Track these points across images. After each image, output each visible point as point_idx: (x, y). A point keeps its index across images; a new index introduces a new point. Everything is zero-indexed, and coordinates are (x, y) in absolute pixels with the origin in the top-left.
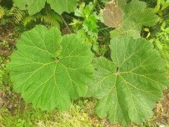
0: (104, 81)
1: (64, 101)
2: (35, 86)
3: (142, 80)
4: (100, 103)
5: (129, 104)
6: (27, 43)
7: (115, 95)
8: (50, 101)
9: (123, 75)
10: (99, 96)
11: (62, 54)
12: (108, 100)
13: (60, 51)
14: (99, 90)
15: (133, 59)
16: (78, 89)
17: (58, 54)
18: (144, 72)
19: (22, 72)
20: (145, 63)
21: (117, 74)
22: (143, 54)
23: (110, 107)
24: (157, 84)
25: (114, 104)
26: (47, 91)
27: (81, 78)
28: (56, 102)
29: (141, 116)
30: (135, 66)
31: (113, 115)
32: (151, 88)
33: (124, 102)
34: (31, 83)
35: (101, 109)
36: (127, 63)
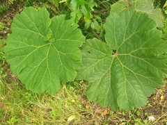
0: (98, 64)
1: (54, 84)
2: (28, 69)
3: (140, 64)
4: (91, 87)
5: (120, 90)
6: (20, 26)
7: (109, 78)
8: (41, 85)
9: (121, 57)
10: (91, 80)
12: (100, 83)
14: (91, 74)
15: (134, 40)
16: (67, 73)
17: (49, 37)
18: (143, 56)
19: (15, 56)
20: (146, 46)
21: (114, 56)
22: (143, 35)
23: (101, 92)
25: (106, 88)
26: (37, 76)
28: (46, 86)
29: (131, 104)
30: (135, 49)
31: (103, 100)
32: (150, 74)
33: (115, 87)
34: (24, 66)
35: (91, 93)
36: (126, 43)
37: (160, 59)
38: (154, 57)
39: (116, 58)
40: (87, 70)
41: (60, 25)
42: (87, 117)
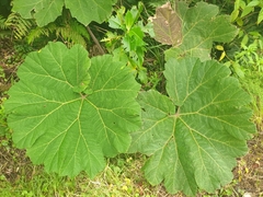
0: (156, 128)
1: (95, 160)
2: (48, 137)
3: (214, 126)
4: (151, 162)
5: (196, 161)
6: (35, 70)
7: (173, 148)
8: (73, 162)
9: (185, 118)
10: (149, 151)
11: (90, 86)
12: (163, 156)
13: (88, 82)
14: (149, 142)
15: (201, 92)
16: (116, 140)
17: (84, 86)
18: (218, 112)
19: (27, 115)
20: (219, 99)
21: (175, 117)
22: (214, 85)
23: (166, 168)
24: (238, 131)
25: (173, 163)
26: (67, 146)
27: (120, 124)
28: (82, 163)
29: (214, 180)
30: (203, 104)
31: (172, 180)
32: (229, 136)
33: (188, 158)
34: (42, 133)
35: (152, 171)
36: (191, 98)
37: (241, 112)
38: (234, 110)
39: (178, 119)
40: (143, 137)
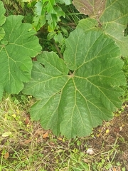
0: (50, 82)
3: (94, 92)
4: (37, 105)
5: (67, 115)
7: (58, 99)
9: (76, 80)
10: (39, 97)
12: (48, 103)
13: (3, 35)
14: (41, 90)
15: (94, 64)
17: (1, 38)
18: (99, 83)
20: (104, 74)
21: (70, 77)
22: (104, 61)
23: (46, 112)
24: (108, 103)
25: (53, 109)
29: (74, 131)
30: (92, 74)
35: (35, 111)
36: (85, 66)
37: (115, 90)
38: (109, 87)
39: (71, 79)
40: (37, 85)
41: (16, 27)
42: (25, 136)
